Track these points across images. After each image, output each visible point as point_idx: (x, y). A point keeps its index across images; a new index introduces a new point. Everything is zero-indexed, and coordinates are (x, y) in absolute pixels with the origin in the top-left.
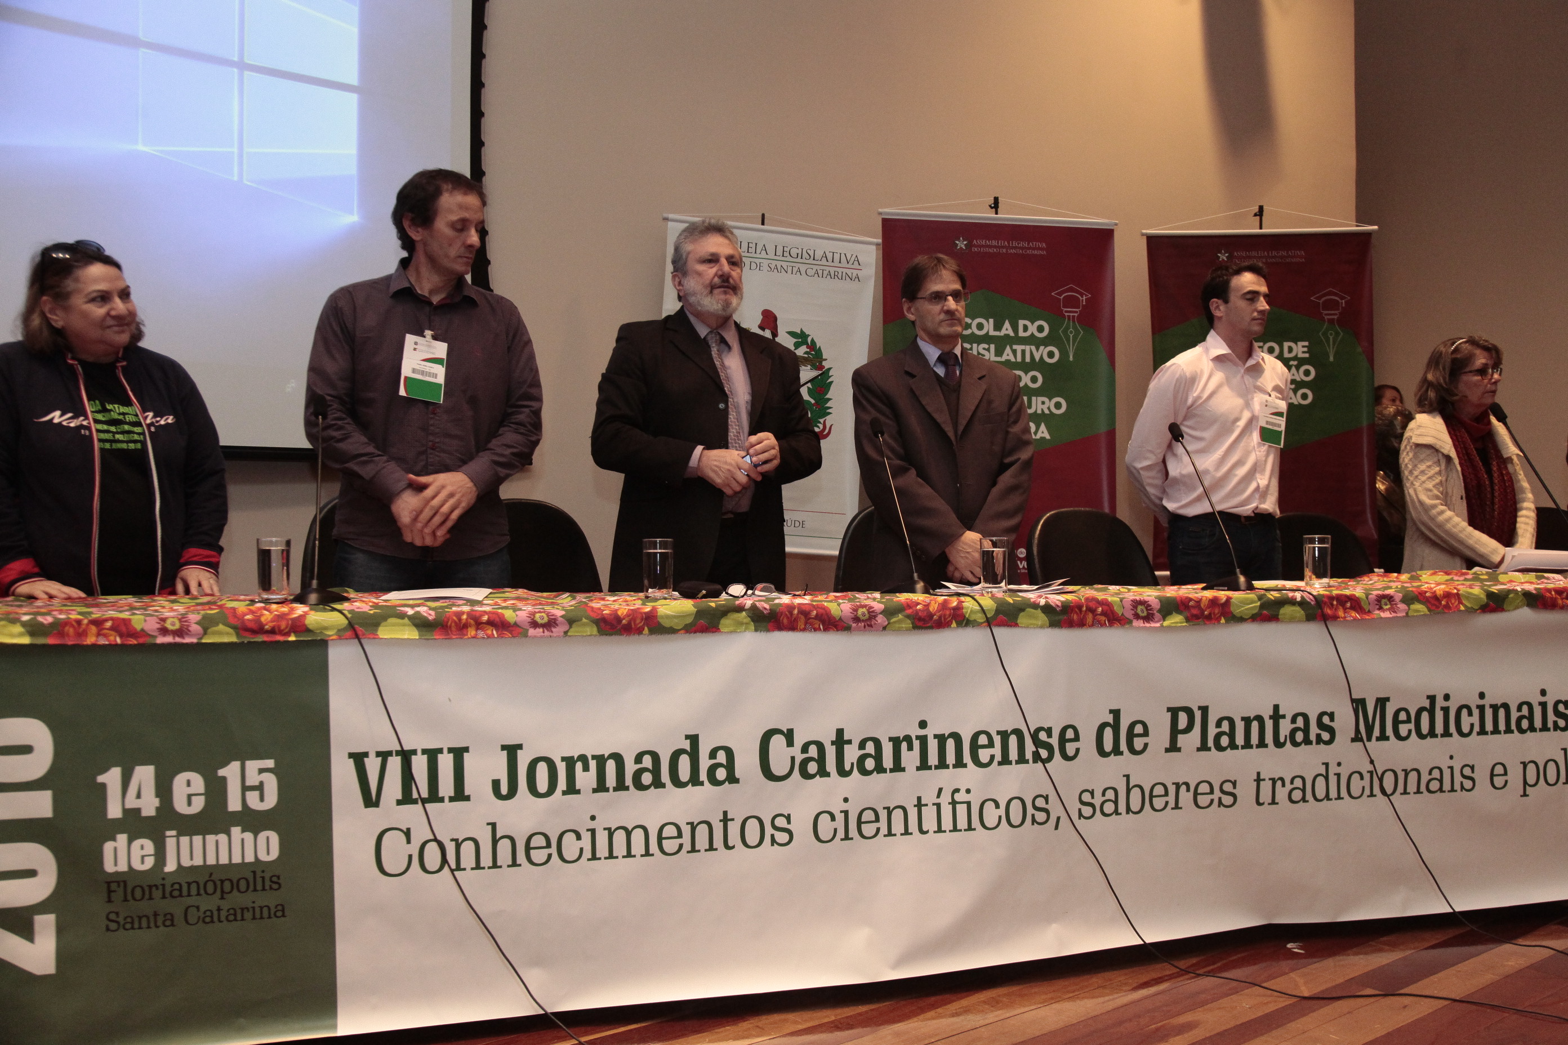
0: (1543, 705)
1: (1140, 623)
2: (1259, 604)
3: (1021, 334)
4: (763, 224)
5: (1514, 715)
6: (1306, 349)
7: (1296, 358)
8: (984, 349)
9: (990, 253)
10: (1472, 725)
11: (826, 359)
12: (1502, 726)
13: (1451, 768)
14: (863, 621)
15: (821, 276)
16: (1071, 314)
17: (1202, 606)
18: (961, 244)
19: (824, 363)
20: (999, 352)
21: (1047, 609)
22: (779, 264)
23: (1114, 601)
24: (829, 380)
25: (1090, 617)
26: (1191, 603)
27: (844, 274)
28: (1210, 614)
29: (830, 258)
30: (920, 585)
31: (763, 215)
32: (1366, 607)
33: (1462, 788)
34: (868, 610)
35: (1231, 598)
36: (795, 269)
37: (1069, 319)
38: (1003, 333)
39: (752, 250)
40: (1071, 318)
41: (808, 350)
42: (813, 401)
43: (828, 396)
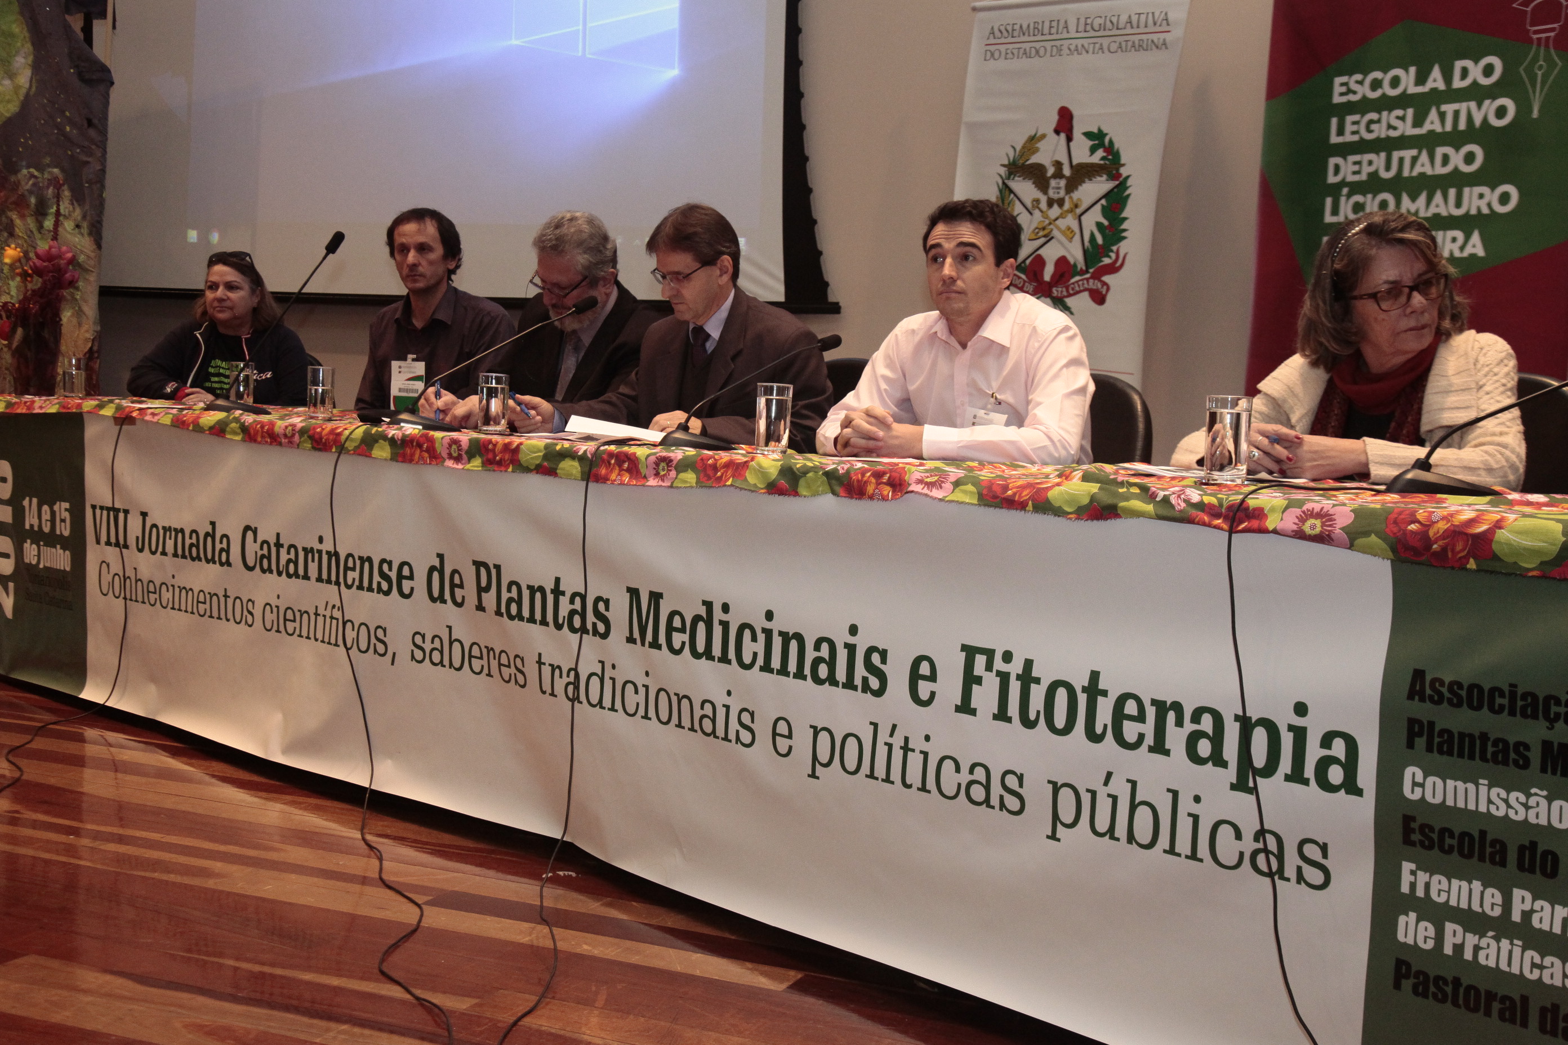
0: (851, 648)
2: (543, 454)
5: (810, 655)
8: (1398, 118)
10: (755, 654)
11: (1124, 165)
12: (792, 667)
13: (727, 707)
14: (288, 437)
15: (1124, 49)
16: (1544, 35)
17: (496, 449)
19: (1122, 170)
20: (1418, 122)
22: (1080, 43)
23: (438, 439)
24: (1126, 194)
25: (418, 453)
26: (489, 447)
27: (1150, 42)
28: (502, 460)
29: (1135, 22)
32: (643, 471)
33: (738, 739)
34: (292, 429)
36: (1097, 46)
37: (1539, 45)
38: (1430, 85)
39: (1054, 30)
40: (1543, 41)
41: (1105, 154)
42: (1106, 223)
43: (1124, 215)
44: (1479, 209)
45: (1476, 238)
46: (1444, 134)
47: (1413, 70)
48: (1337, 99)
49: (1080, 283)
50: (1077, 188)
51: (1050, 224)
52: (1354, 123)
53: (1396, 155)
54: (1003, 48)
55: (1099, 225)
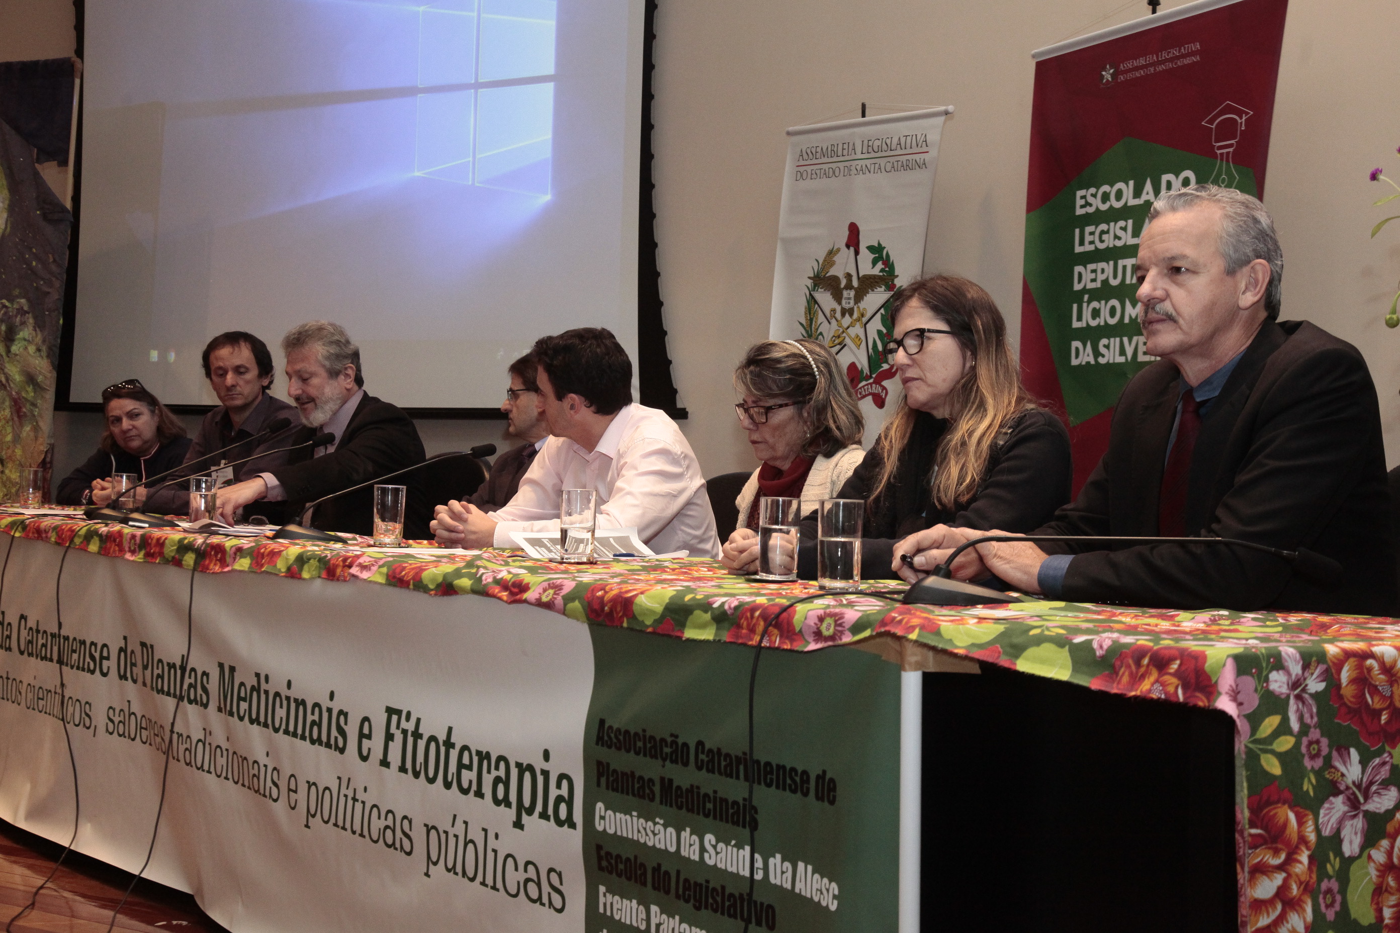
0: (330, 712)
1: (129, 556)
2: (177, 547)
4: (864, 115)
5: (309, 718)
8: (1121, 228)
9: (1136, 78)
10: (281, 720)
11: (898, 276)
12: (299, 730)
13: (266, 767)
15: (896, 169)
16: (1225, 151)
17: (152, 544)
18: (1107, 74)
19: (895, 282)
21: (101, 537)
22: (864, 164)
23: (125, 534)
25: (113, 547)
26: (149, 541)
27: (914, 162)
29: (903, 144)
31: (863, 106)
32: (228, 560)
33: (270, 794)
35: (166, 539)
36: (877, 166)
37: (1222, 160)
38: (1144, 198)
39: (845, 152)
40: (1225, 156)
41: (883, 267)
42: (885, 331)
47: (1131, 183)
48: (1079, 212)
49: (866, 387)
50: (863, 299)
51: (843, 332)
52: (1092, 233)
53: (1121, 263)
54: (809, 169)
55: (879, 332)
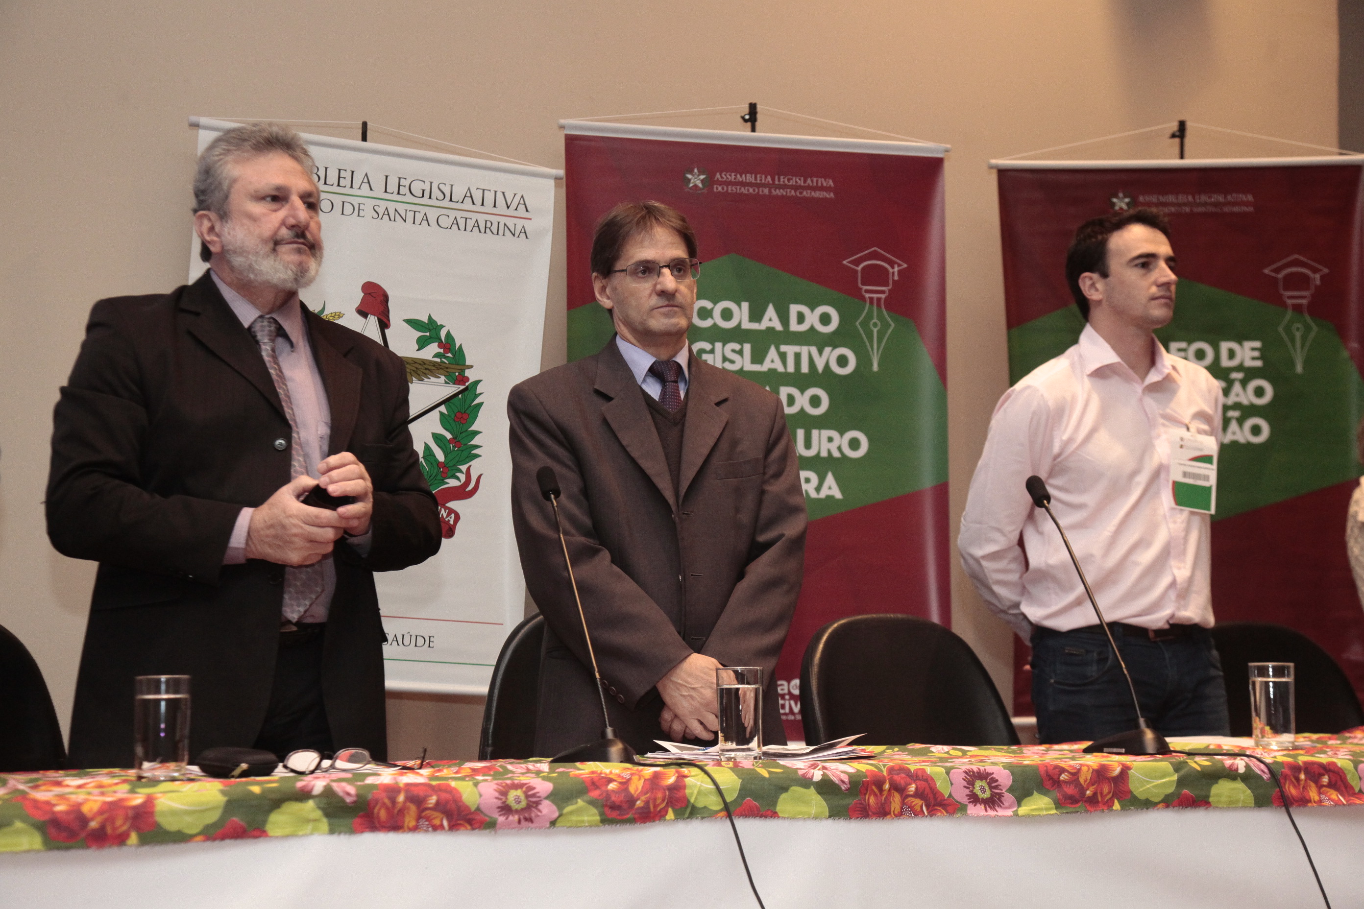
1: (977, 810)
2: (1175, 777)
3: (794, 327)
4: (364, 138)
6: (1256, 354)
7: (1240, 368)
8: (734, 351)
9: (742, 194)
11: (471, 367)
14: (517, 811)
15: (462, 227)
16: (875, 296)
17: (1082, 780)
18: (696, 179)
19: (468, 373)
20: (758, 357)
21: (826, 788)
22: (392, 207)
23: (937, 774)
24: (476, 402)
25: (896, 802)
26: (1064, 777)
27: (502, 226)
28: (1095, 794)
29: (478, 201)
30: (616, 749)
31: (365, 125)
32: (1355, 785)
34: (525, 793)
35: (1129, 768)
36: (420, 216)
37: (871, 302)
38: (764, 325)
39: (346, 182)
40: (875, 302)
41: (441, 350)
42: (449, 436)
43: (473, 428)
44: (829, 452)
45: (830, 479)
46: (786, 374)
47: (745, 305)
55: (437, 437)
